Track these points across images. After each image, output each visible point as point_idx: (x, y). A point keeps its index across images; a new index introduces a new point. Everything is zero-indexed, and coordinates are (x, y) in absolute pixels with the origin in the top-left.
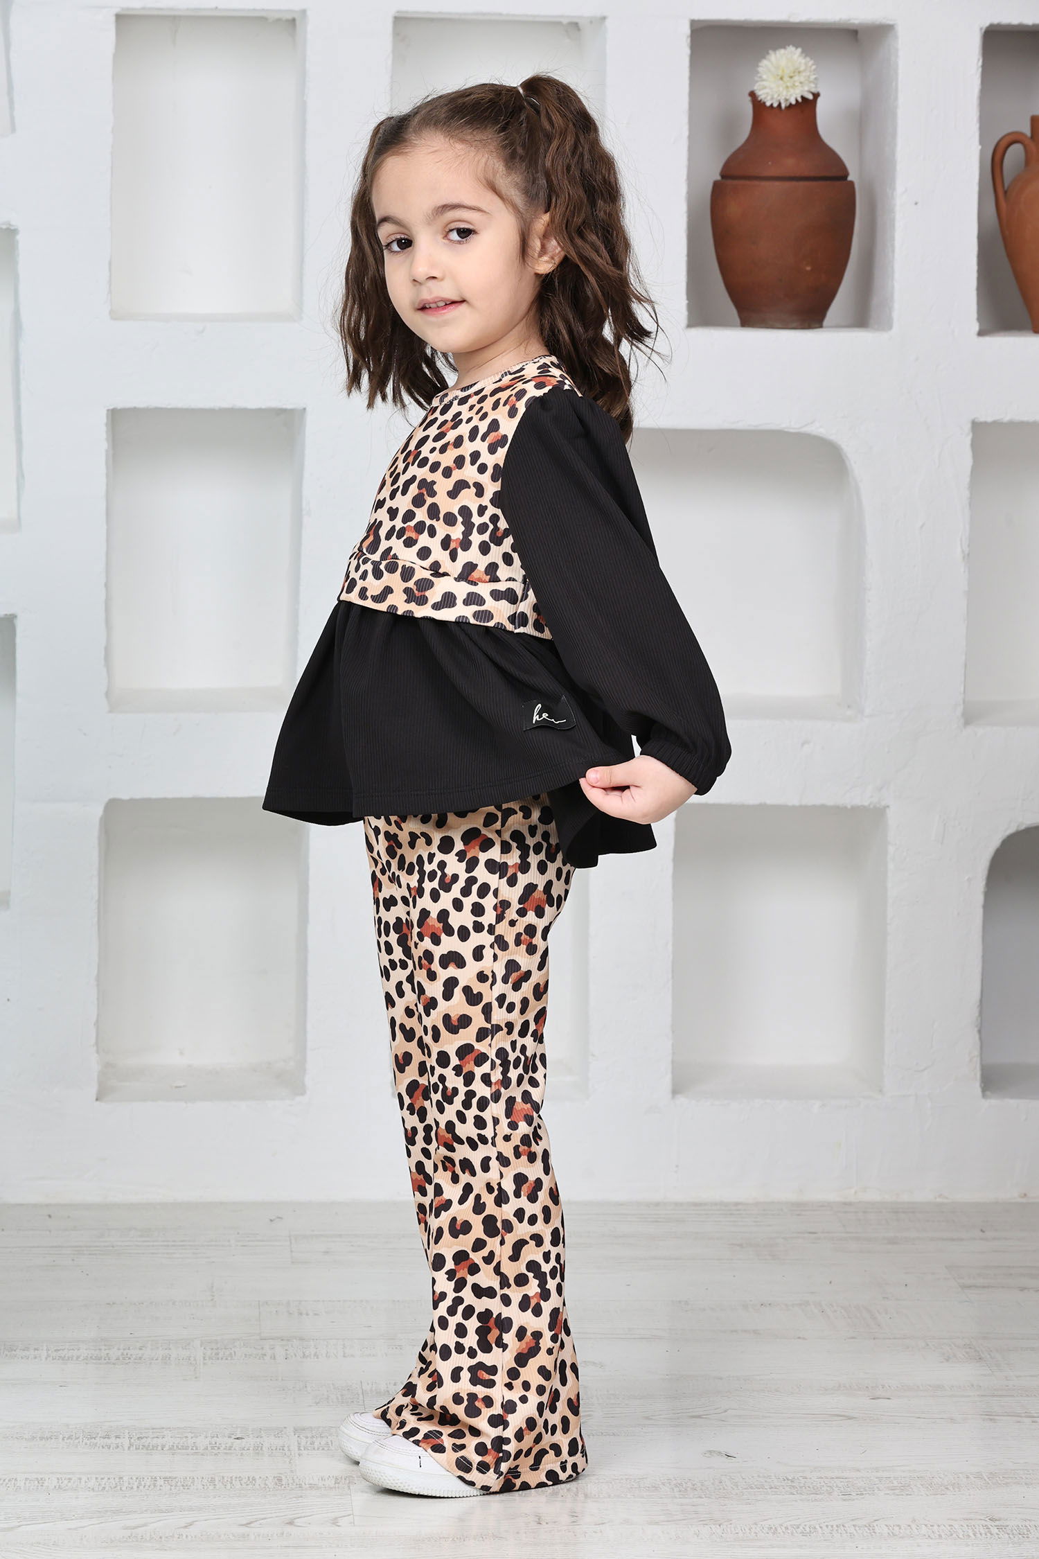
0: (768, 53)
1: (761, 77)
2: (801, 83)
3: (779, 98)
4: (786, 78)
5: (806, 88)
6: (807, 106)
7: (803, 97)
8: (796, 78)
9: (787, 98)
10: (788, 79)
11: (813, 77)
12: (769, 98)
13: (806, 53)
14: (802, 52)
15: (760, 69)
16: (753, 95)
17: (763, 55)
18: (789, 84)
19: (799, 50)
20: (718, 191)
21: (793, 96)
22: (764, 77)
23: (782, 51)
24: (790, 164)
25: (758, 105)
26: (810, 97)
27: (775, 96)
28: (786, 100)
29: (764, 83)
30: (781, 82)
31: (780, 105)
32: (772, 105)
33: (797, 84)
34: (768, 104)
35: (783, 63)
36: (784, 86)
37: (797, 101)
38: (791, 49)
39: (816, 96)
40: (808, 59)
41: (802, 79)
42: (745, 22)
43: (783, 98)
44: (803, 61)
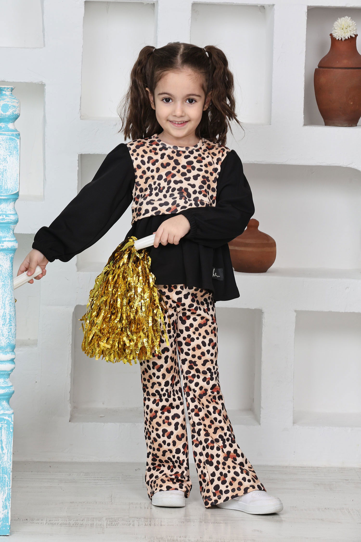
0: (338, 19)
1: (335, 28)
2: (350, 31)
3: (341, 37)
4: (344, 29)
5: (352, 33)
6: (352, 40)
7: (351, 36)
8: (348, 29)
9: (345, 36)
10: (345, 29)
11: (355, 29)
12: (337, 36)
13: (352, 19)
14: (351, 19)
15: (334, 25)
16: (331, 35)
17: (336, 20)
18: (345, 31)
19: (350, 18)
20: (317, 72)
21: (347, 36)
22: (336, 28)
23: (343, 18)
24: (345, 62)
25: (333, 39)
26: (354, 36)
27: (340, 36)
28: (344, 37)
29: (336, 31)
30: (342, 30)
31: (342, 39)
32: (339, 39)
33: (348, 31)
34: (337, 39)
35: (343, 23)
36: (344, 32)
37: (348, 37)
38: (347, 17)
39: (356, 36)
40: (353, 21)
41: (351, 29)
42: (329, 6)
43: (343, 36)
44: (351, 22)
